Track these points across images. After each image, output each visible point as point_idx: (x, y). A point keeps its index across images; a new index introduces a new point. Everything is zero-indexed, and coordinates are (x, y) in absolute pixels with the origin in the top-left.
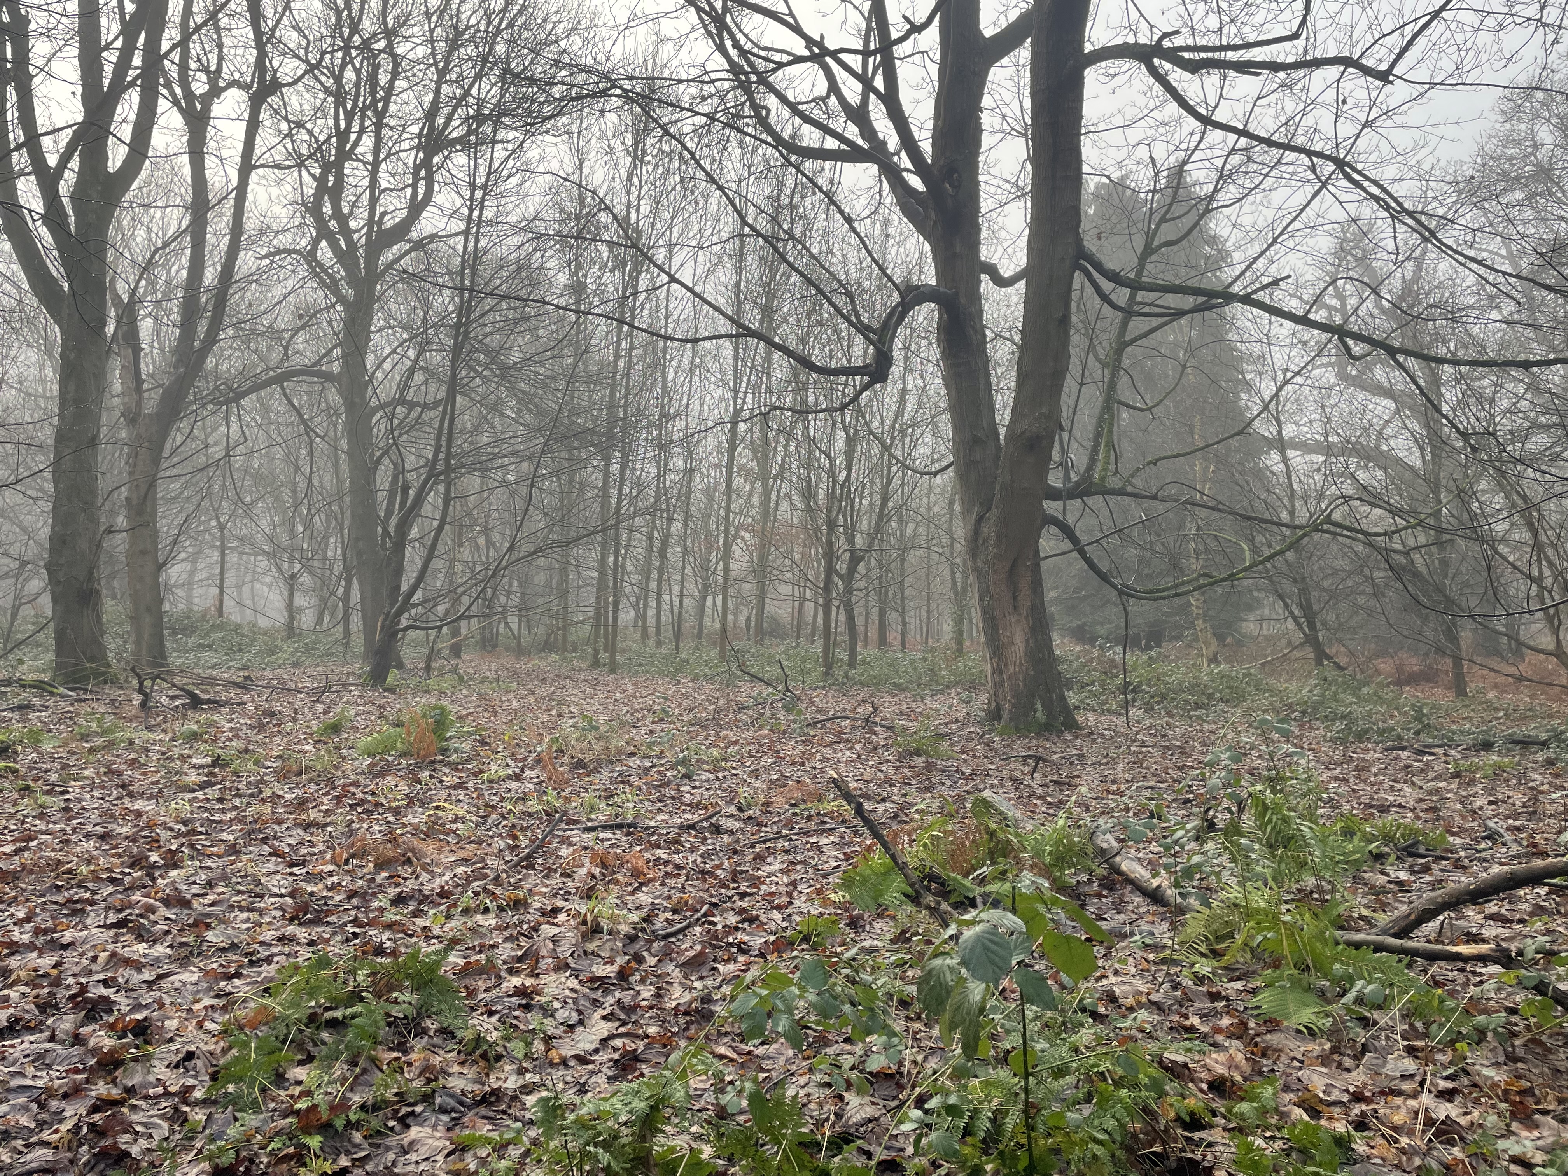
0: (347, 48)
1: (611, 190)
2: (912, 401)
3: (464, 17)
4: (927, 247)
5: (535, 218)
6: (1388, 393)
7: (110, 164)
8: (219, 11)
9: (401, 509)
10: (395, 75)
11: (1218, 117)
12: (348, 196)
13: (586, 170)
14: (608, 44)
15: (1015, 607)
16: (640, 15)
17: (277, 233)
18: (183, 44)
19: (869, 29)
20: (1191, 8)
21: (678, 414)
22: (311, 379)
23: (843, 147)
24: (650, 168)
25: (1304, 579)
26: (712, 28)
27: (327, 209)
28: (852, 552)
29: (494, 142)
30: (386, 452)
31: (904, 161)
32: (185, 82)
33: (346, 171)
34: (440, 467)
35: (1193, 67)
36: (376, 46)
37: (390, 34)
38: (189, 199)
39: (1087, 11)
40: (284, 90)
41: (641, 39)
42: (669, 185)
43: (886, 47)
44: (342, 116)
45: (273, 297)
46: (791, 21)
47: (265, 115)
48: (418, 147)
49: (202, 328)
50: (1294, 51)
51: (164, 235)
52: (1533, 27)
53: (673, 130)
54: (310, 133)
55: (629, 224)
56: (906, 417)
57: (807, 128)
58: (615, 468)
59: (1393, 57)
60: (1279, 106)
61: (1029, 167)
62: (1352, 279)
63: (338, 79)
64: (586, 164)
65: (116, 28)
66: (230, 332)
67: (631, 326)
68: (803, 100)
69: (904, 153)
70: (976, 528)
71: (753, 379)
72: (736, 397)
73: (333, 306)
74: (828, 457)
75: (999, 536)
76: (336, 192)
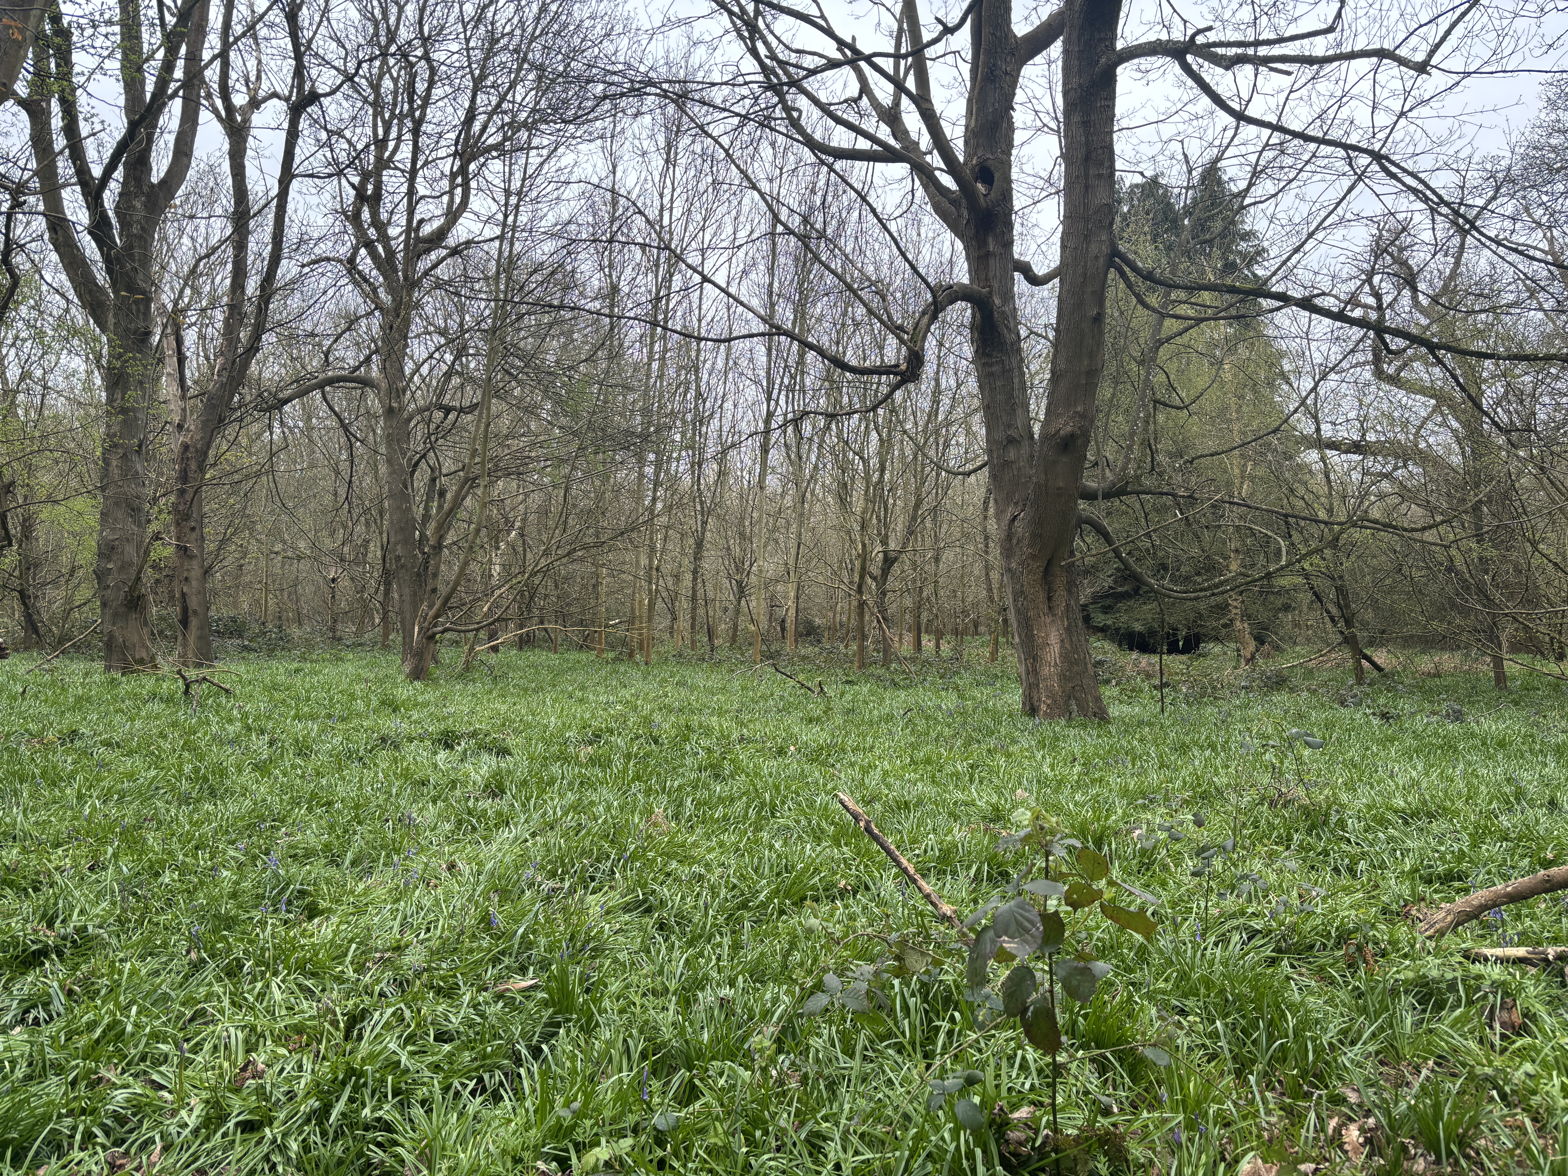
0: (384, 54)
1: (644, 192)
2: (945, 401)
3: (498, 24)
4: (959, 245)
5: (569, 222)
6: (1428, 390)
7: (154, 173)
8: (258, 21)
9: (438, 512)
10: (431, 84)
11: (1251, 112)
12: (387, 203)
13: (619, 174)
15: (1050, 608)
16: (673, 19)
17: (317, 242)
18: (223, 56)
19: (900, 30)
22: (350, 384)
23: (875, 147)
24: (682, 170)
26: (744, 31)
27: (366, 215)
28: (885, 553)
29: (530, 148)
30: (424, 456)
31: (935, 160)
32: (225, 92)
33: (384, 178)
34: (477, 470)
35: (1229, 63)
37: (426, 42)
38: (231, 209)
39: (1119, 11)
40: (322, 100)
42: (702, 187)
43: (918, 51)
44: (380, 125)
46: (823, 23)
47: (304, 124)
48: (455, 154)
49: (245, 335)
50: (1329, 43)
51: (208, 243)
54: (349, 142)
55: (662, 227)
56: (940, 417)
58: (649, 470)
59: (1430, 46)
61: (1062, 163)
63: (376, 87)
65: (158, 39)
67: (665, 328)
68: (836, 101)
69: (935, 152)
70: (1010, 528)
71: (786, 381)
72: (769, 399)
73: (372, 312)
74: (861, 458)
75: (1033, 536)
76: (375, 200)
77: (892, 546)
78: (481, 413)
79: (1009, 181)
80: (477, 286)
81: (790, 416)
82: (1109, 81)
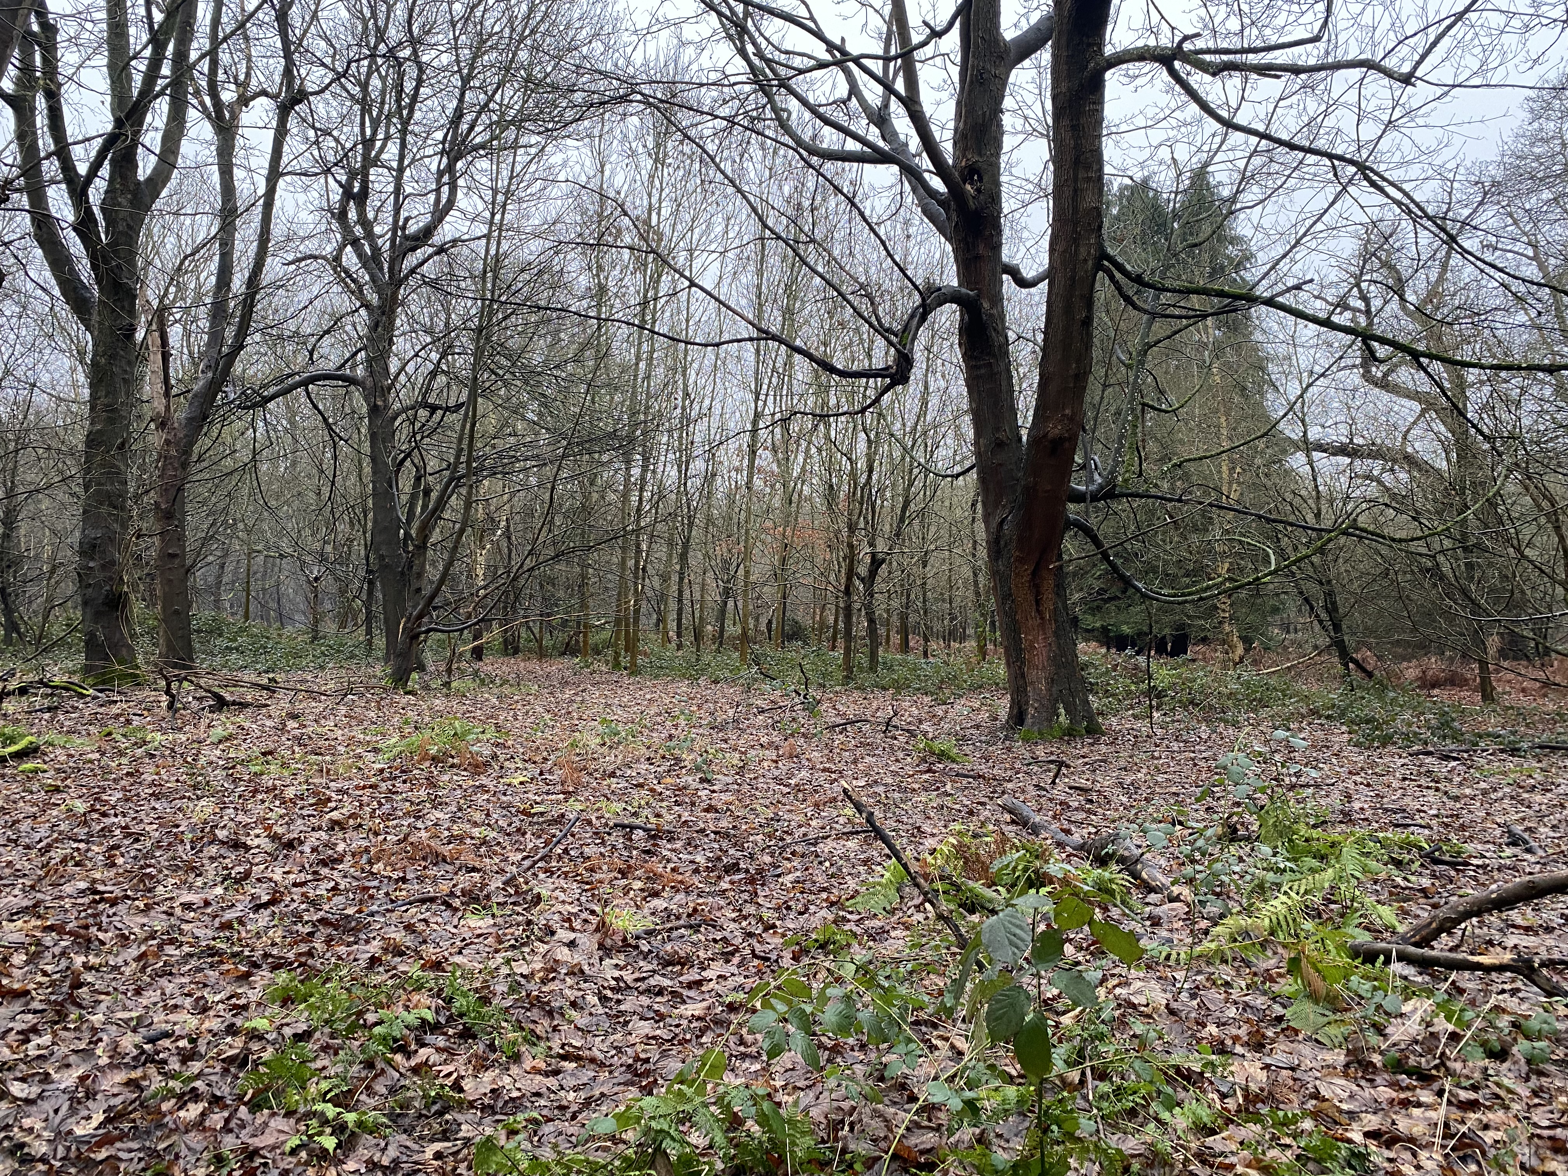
0: (373, 56)
1: (631, 191)
2: (934, 402)
3: (487, 24)
4: (949, 248)
6: (1414, 396)
7: (140, 171)
8: (248, 20)
9: (422, 513)
10: (420, 82)
11: (1239, 120)
12: (373, 202)
13: (607, 173)
14: (629, 50)
15: (1038, 611)
16: (661, 20)
17: (303, 239)
18: (212, 54)
19: (889, 30)
20: (1212, 10)
21: (700, 416)
22: (335, 383)
23: (865, 148)
24: (671, 170)
25: (1329, 582)
26: (732, 31)
27: (352, 215)
28: (873, 555)
29: (517, 147)
30: (409, 455)
31: (925, 163)
32: (213, 92)
33: (371, 178)
34: (462, 469)
35: (1216, 70)
36: (401, 54)
37: (415, 42)
38: (218, 206)
39: (1107, 15)
40: (311, 98)
41: (663, 43)
42: (690, 187)
43: (907, 56)
44: (368, 124)
45: (299, 302)
46: (812, 25)
47: (292, 123)
48: (442, 153)
49: (230, 333)
50: (1315, 52)
51: (194, 242)
52: (1559, 28)
53: (692, 133)
54: (337, 140)
55: (650, 226)
56: (928, 418)
57: (827, 130)
58: (636, 472)
59: (1417, 57)
60: (1301, 107)
61: (1051, 167)
62: (1375, 282)
63: (364, 86)
64: (608, 167)
65: (145, 37)
66: (257, 337)
67: (652, 331)
68: (824, 102)
69: (924, 155)
70: (998, 531)
71: (774, 380)
72: (757, 399)
73: (357, 310)
74: (849, 459)
75: (1021, 538)
76: (362, 198)
77: (880, 547)
78: (466, 414)
79: (998, 184)
80: (463, 285)
81: (778, 416)
82: (1096, 86)
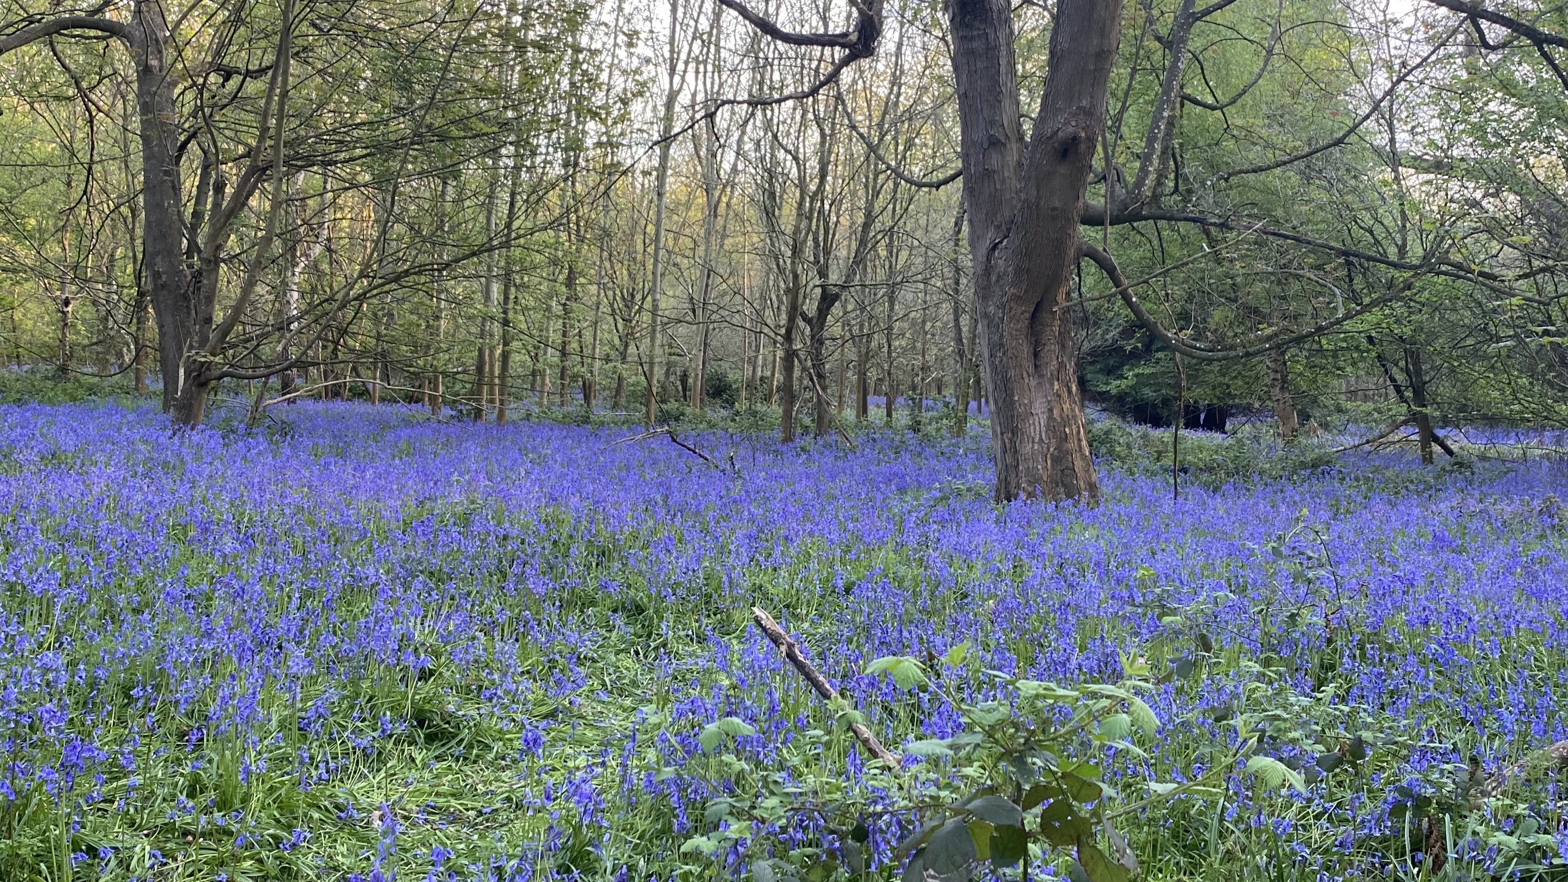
9: (213, 212)
22: (90, 32)
28: (824, 288)
30: (193, 136)
34: (267, 157)
70: (988, 260)
74: (796, 159)
75: (1018, 271)
77: (834, 277)
78: (274, 78)
81: (700, 98)
